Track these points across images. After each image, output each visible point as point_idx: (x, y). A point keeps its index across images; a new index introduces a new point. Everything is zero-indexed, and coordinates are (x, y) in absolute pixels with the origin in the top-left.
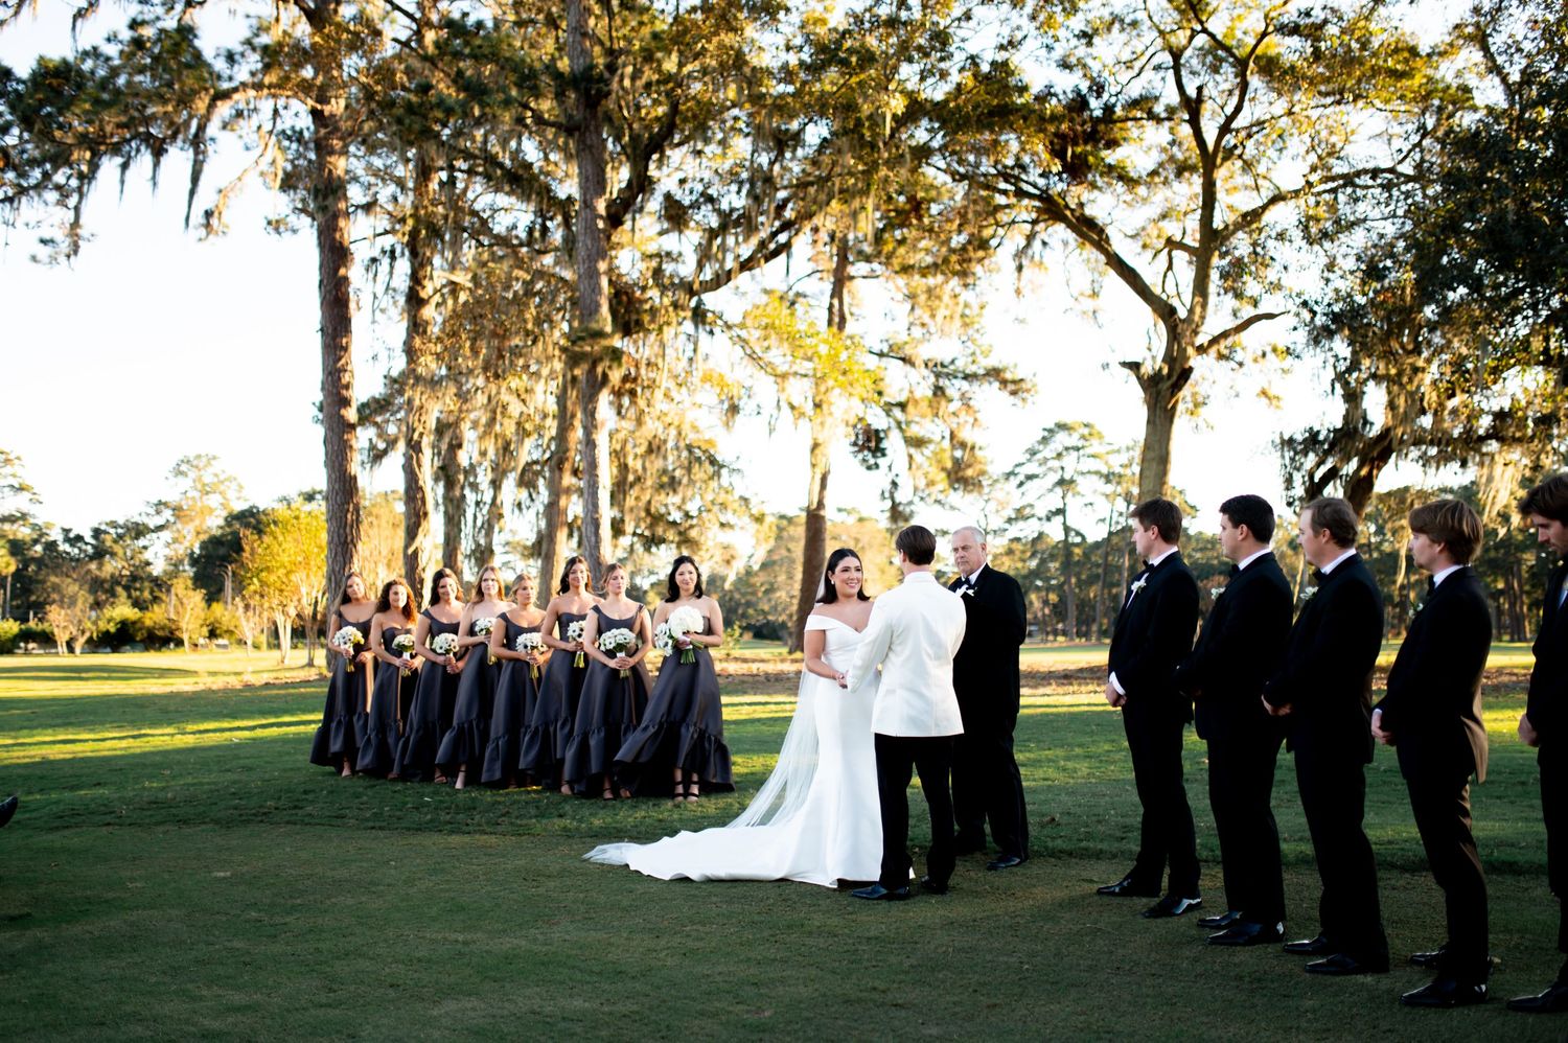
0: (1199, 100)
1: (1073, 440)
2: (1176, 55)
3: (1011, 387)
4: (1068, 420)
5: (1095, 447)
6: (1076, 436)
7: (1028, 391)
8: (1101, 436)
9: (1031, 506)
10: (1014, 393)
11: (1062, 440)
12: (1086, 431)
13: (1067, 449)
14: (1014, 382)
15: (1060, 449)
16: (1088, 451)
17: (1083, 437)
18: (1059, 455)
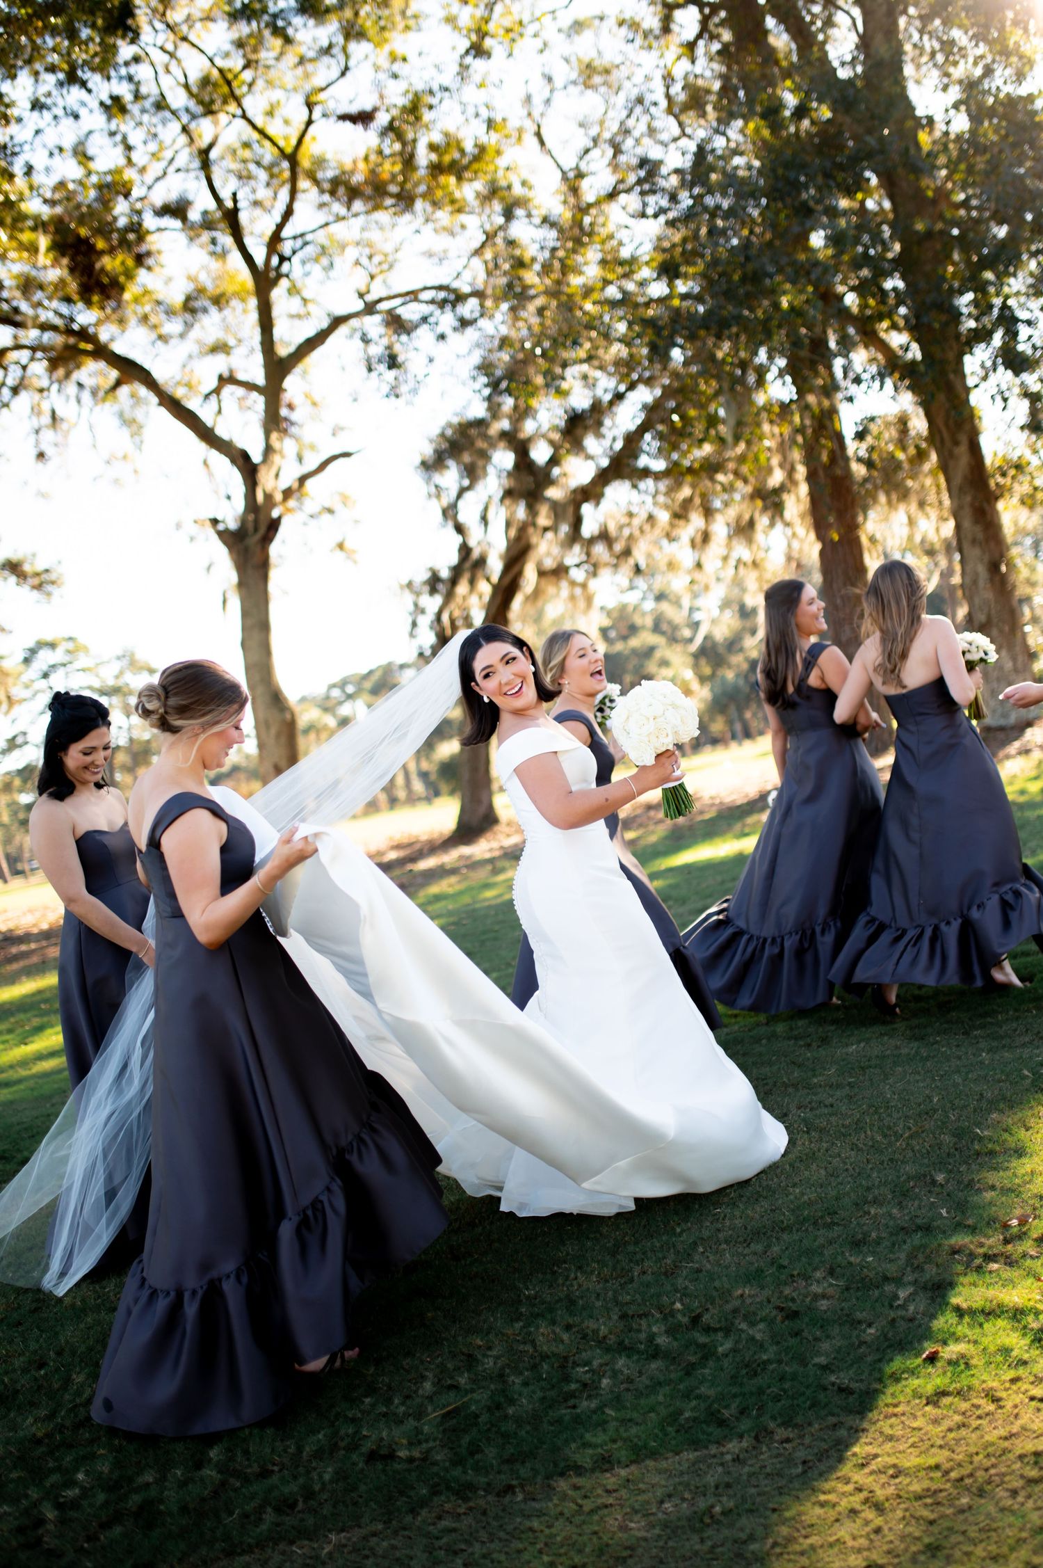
0: (236, 210)
1: (57, 656)
2: (204, 155)
3: (32, 581)
4: (49, 638)
5: (82, 661)
6: (60, 651)
7: (53, 583)
8: (86, 649)
9: (25, 734)
10: (39, 587)
11: (45, 658)
12: (70, 646)
13: (53, 666)
14: (37, 574)
15: (45, 668)
16: (78, 664)
17: (69, 652)
18: (46, 676)
